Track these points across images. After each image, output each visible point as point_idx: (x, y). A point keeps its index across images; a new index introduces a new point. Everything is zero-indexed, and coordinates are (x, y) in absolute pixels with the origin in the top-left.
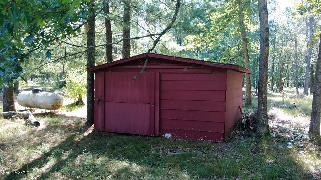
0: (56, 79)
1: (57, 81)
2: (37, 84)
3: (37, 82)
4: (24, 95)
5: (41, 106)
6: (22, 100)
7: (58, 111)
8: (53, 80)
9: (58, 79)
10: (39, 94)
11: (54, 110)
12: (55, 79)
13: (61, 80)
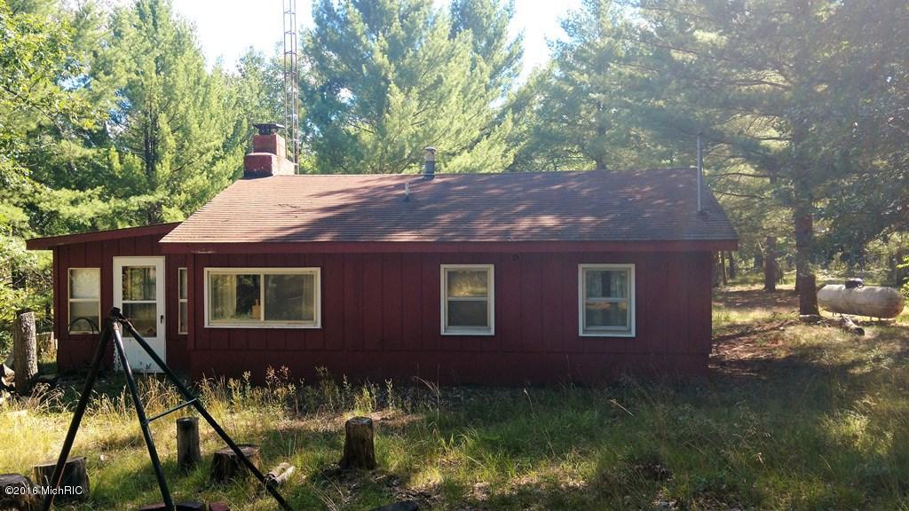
0: (886, 264)
1: (890, 270)
2: (838, 276)
3: (837, 272)
4: (830, 291)
5: (863, 309)
6: (827, 299)
7: (895, 321)
8: (878, 268)
9: (891, 264)
10: (858, 289)
11: (888, 317)
12: (884, 263)
13: (900, 266)
